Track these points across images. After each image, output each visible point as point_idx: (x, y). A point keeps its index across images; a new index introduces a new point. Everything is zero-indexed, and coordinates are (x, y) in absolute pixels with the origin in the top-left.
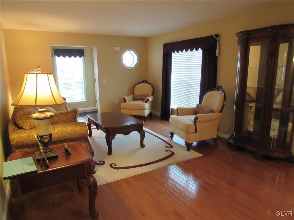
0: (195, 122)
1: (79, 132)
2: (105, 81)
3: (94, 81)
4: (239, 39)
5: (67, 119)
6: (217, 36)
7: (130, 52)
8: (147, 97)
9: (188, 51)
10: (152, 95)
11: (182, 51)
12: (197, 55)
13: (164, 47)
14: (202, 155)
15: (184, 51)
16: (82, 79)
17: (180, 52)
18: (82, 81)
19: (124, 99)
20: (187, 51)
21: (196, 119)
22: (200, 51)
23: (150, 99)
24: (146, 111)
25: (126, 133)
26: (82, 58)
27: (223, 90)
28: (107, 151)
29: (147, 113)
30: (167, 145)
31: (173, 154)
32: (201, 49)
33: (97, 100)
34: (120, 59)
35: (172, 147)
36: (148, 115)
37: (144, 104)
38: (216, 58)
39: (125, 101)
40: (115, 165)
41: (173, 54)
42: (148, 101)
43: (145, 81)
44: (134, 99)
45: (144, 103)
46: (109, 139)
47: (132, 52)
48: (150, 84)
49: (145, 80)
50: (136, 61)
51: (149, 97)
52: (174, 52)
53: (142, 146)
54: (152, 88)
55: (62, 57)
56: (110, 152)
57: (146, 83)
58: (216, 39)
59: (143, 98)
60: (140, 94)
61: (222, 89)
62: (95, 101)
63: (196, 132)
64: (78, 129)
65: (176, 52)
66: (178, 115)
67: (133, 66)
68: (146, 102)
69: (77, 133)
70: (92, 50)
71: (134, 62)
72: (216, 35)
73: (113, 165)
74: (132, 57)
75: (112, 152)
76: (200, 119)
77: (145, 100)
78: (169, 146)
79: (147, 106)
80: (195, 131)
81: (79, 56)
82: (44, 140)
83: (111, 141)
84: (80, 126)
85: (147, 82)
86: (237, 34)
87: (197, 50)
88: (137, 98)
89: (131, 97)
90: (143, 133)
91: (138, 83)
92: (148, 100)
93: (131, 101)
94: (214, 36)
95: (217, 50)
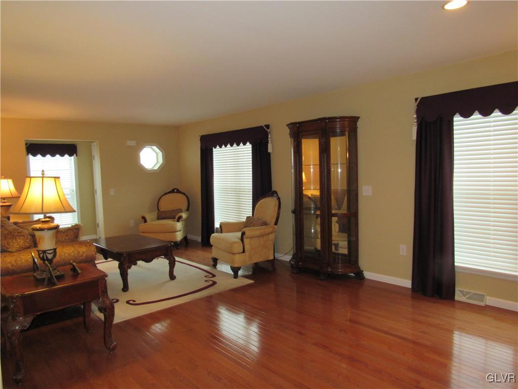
0: (242, 239)
1: (85, 254)
2: (112, 192)
3: (93, 192)
4: (290, 131)
5: (67, 238)
6: (268, 126)
7: (151, 148)
8: (179, 213)
9: (234, 146)
10: (188, 210)
11: (226, 146)
12: (245, 151)
13: (201, 140)
14: (253, 281)
15: (229, 146)
16: (73, 191)
17: (223, 146)
18: (72, 193)
19: (144, 218)
20: (232, 145)
21: (243, 234)
22: (249, 146)
23: (184, 215)
24: (178, 233)
25: (148, 260)
26: (73, 157)
27: (278, 196)
28: (122, 286)
29: (179, 236)
30: (208, 274)
31: (214, 283)
32: (250, 144)
33: (98, 224)
34: (137, 158)
35: (214, 276)
36: (181, 240)
37: (175, 223)
38: (268, 155)
39: (145, 221)
40: (134, 301)
41: (214, 150)
42: (181, 219)
43: (176, 191)
44: (159, 218)
45: (175, 221)
46: (124, 268)
47: (155, 148)
48: (184, 194)
49: (176, 189)
50: (161, 161)
51: (182, 212)
52: (215, 148)
53: (172, 277)
54: (186, 199)
55: (39, 156)
56: (125, 288)
57: (176, 192)
58: (267, 131)
59: (173, 215)
60: (169, 210)
61: (277, 194)
62: (95, 226)
63: (244, 252)
64: (83, 250)
65: (218, 147)
66: (221, 232)
67: (156, 168)
68: (178, 221)
69: (82, 256)
70: (91, 145)
71: (157, 162)
72: (265, 126)
73: (131, 302)
74: (155, 154)
75: (128, 287)
76: (247, 234)
77: (177, 217)
78: (211, 276)
79: (179, 225)
80: (242, 251)
81: (68, 154)
82: (48, 255)
83: (127, 271)
84: (86, 246)
85: (178, 191)
86: (288, 125)
87: (244, 144)
88: (164, 216)
89: (154, 215)
90: (172, 259)
91: (166, 194)
92: (180, 217)
93: (156, 220)
94: (264, 127)
95: (269, 144)
